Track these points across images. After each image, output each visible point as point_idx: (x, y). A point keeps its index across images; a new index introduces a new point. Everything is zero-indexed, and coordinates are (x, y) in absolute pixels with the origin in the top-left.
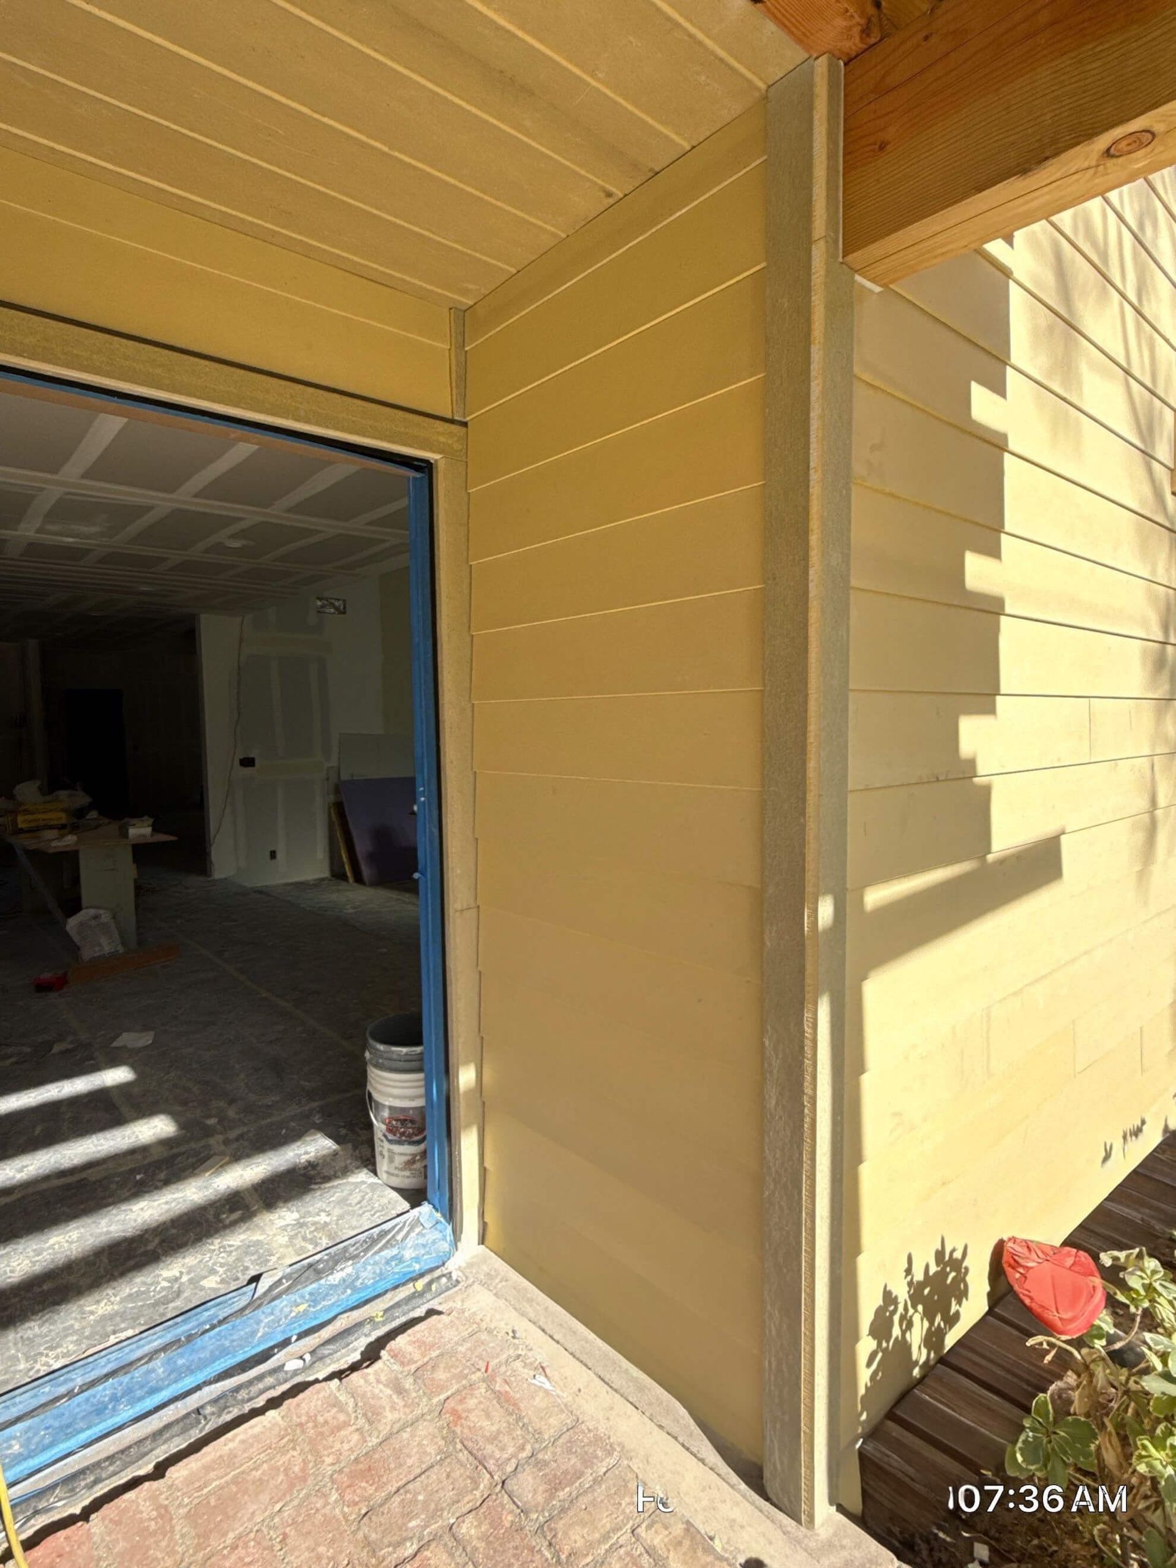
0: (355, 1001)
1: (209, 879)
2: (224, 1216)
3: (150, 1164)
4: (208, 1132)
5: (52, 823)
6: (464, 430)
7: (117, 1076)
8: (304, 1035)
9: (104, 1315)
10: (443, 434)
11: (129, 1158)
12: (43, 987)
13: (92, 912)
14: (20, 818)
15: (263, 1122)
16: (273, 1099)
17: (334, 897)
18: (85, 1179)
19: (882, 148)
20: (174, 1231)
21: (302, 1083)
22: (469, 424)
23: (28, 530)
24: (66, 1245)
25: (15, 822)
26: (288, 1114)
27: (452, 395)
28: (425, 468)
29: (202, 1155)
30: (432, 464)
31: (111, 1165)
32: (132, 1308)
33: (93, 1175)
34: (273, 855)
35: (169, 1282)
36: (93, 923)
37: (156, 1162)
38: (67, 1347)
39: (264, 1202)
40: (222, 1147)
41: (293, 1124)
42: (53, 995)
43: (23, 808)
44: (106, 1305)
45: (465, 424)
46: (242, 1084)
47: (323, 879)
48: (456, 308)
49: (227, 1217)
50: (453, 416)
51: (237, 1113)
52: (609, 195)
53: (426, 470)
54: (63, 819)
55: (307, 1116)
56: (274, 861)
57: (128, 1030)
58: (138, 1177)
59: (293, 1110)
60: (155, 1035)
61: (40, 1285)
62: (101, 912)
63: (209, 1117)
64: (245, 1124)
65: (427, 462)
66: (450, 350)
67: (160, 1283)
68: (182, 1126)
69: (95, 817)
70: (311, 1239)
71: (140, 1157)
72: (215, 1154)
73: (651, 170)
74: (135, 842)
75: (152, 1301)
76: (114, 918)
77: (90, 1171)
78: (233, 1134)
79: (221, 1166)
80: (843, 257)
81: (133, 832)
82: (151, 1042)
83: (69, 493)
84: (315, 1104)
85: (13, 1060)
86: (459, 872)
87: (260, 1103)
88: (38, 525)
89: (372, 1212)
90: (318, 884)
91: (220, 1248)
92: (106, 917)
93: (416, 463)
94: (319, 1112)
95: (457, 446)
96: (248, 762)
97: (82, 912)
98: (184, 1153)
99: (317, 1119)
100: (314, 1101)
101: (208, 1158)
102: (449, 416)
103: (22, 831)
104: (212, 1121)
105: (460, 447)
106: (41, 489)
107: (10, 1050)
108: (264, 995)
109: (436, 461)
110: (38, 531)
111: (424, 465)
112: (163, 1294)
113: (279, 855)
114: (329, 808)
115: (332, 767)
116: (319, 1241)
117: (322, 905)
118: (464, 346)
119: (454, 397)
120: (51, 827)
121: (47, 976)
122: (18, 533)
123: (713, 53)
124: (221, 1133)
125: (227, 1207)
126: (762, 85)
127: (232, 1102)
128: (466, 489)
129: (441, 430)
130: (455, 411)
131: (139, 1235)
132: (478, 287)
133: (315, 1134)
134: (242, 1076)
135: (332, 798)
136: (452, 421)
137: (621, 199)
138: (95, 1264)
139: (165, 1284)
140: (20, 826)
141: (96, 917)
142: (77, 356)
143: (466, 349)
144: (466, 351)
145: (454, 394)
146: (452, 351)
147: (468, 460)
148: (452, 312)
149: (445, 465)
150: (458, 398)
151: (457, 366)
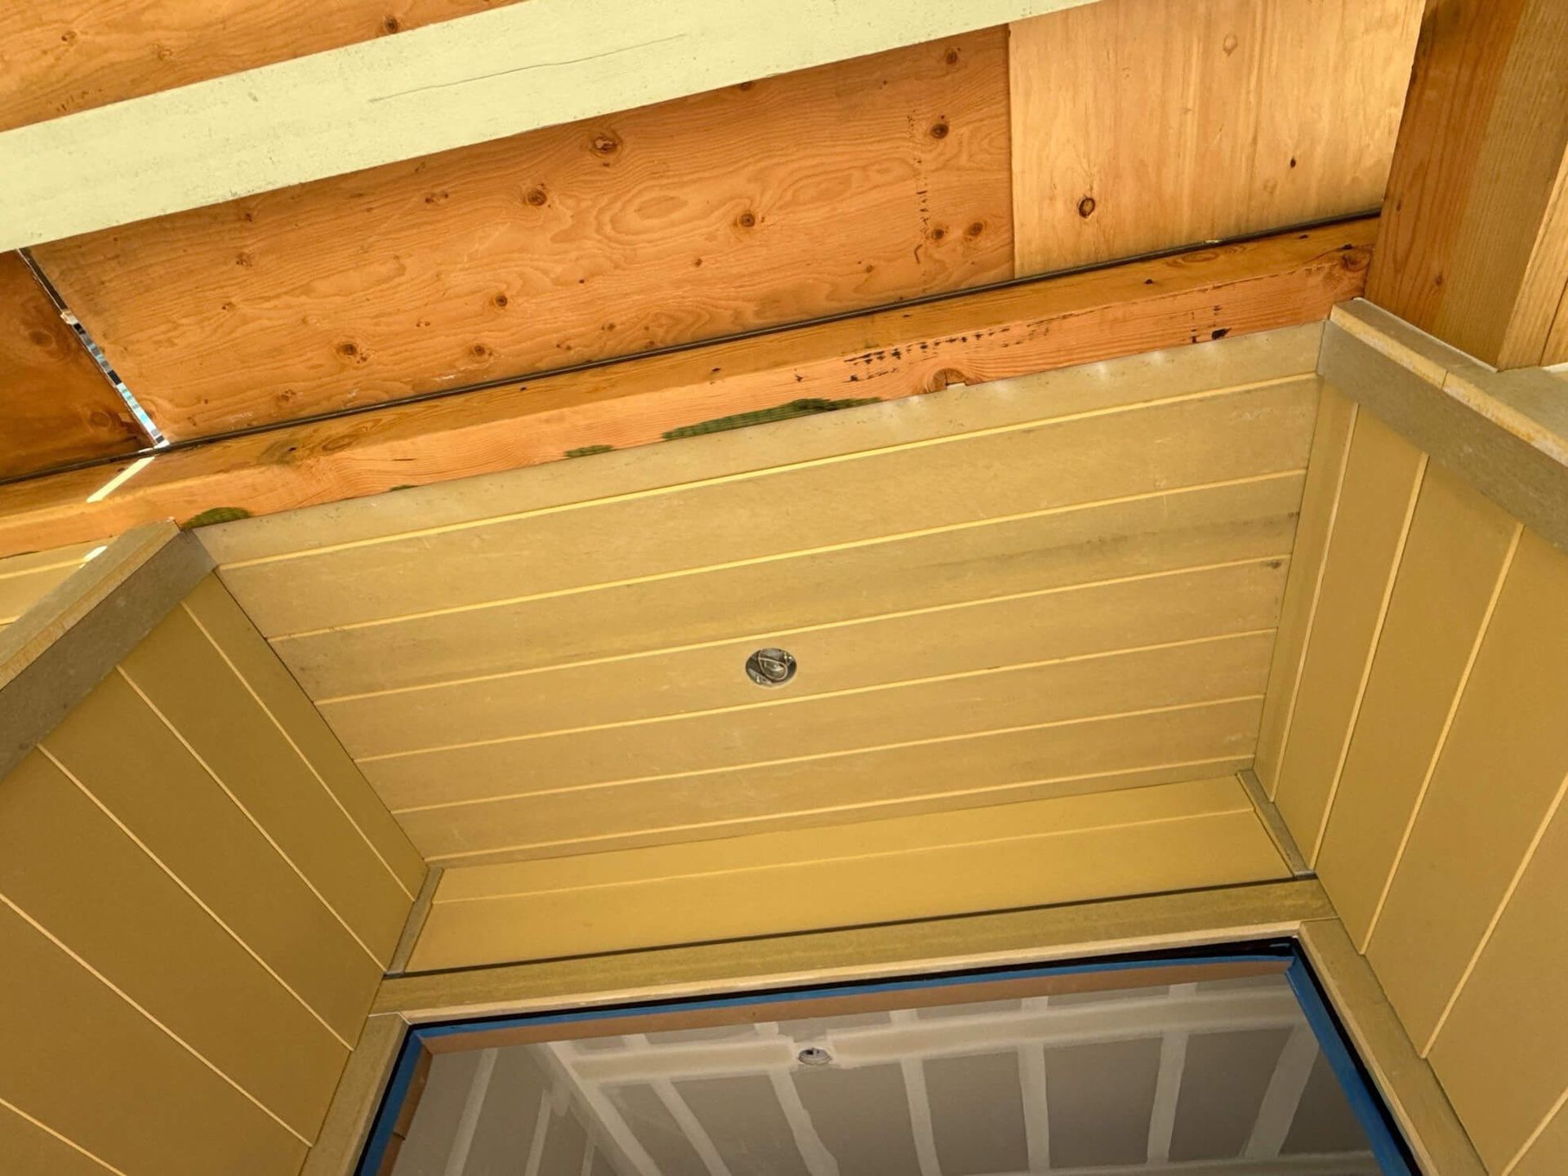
6: (1314, 882)
10: (1288, 897)
19: (1439, 281)
22: (1317, 872)
27: (1279, 852)
28: (1289, 947)
30: (1295, 939)
45: (1314, 877)
48: (1241, 771)
50: (1291, 872)
52: (1276, 565)
53: (1293, 949)
65: (1288, 939)
66: (1254, 810)
73: (1291, 515)
80: (1494, 365)
93: (1273, 946)
95: (1314, 904)
102: (1289, 875)
105: (1320, 903)
109: (1296, 932)
111: (1287, 945)
118: (1268, 799)
119: (1284, 853)
123: (1234, 394)
126: (1312, 376)
128: (1356, 951)
129: (1283, 894)
130: (1292, 867)
132: (1242, 735)
136: (1294, 879)
137: (1291, 559)
143: (1272, 800)
144: (1273, 803)
145: (1281, 850)
146: (1257, 811)
147: (1340, 916)
148: (1239, 775)
149: (1307, 930)
150: (1289, 852)
151: (1269, 818)
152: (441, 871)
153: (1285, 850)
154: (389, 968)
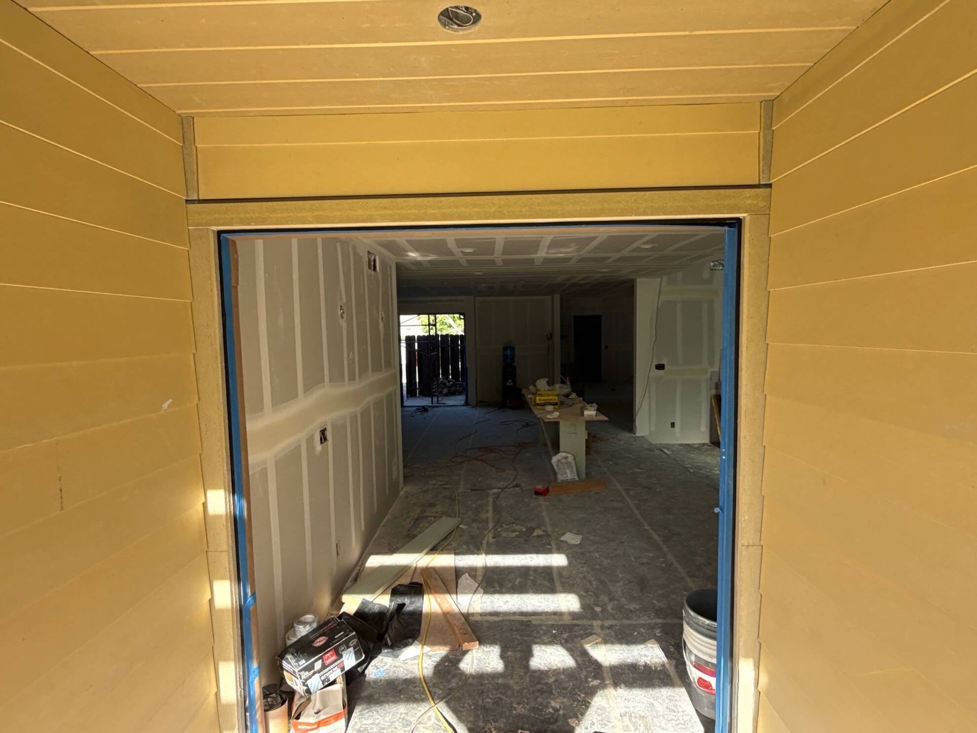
0: (703, 548)
1: (634, 436)
2: (590, 680)
3: (561, 625)
4: (595, 616)
5: (551, 401)
6: (768, 190)
7: (558, 560)
8: (663, 565)
9: (519, 714)
10: (750, 197)
11: (553, 616)
12: (538, 493)
13: (564, 454)
14: (538, 398)
15: (626, 622)
16: (635, 606)
17: (709, 459)
18: (530, 621)
20: (563, 677)
21: (655, 601)
22: (773, 185)
23: (542, 254)
24: (514, 659)
25: (535, 399)
26: (642, 622)
27: (759, 166)
29: (588, 631)
30: (741, 219)
31: (543, 617)
32: (533, 717)
33: (535, 621)
34: (673, 425)
35: (553, 710)
36: (564, 461)
37: (565, 625)
38: (500, 724)
39: (614, 681)
40: (599, 631)
41: (642, 630)
42: (541, 498)
43: (538, 393)
44: (522, 708)
45: (769, 186)
46: (620, 589)
47: (704, 444)
48: (765, 100)
49: (592, 681)
50: (759, 182)
51: (613, 609)
53: (737, 224)
54: (555, 399)
55: (652, 627)
56: (673, 429)
57: (571, 531)
58: (554, 632)
59: (644, 620)
60: (583, 538)
61: (498, 679)
62: (569, 455)
63: (597, 605)
64: (615, 619)
65: (737, 219)
66: (759, 133)
67: (549, 709)
68: (583, 606)
69: (574, 397)
70: (634, 723)
71: (557, 619)
72: (595, 634)
74: (587, 419)
75: (543, 718)
76: (574, 459)
77: (533, 617)
78: (607, 623)
79: (596, 643)
81: (586, 413)
82: (579, 543)
83: (555, 237)
84: (659, 621)
85: (517, 533)
86: (746, 517)
87: (627, 607)
88: (546, 251)
89: (677, 723)
90: (699, 448)
91: (583, 701)
92: (570, 459)
94: (660, 627)
95: (762, 204)
96: (660, 367)
97: (560, 454)
98: (579, 625)
99: (658, 632)
100: (659, 618)
101: (591, 634)
102: (756, 182)
103: (538, 405)
104: (598, 609)
105: (764, 203)
106: (542, 237)
107: (517, 528)
108: (646, 527)
109: (744, 217)
110: (546, 253)
111: (734, 222)
112: (549, 716)
113: (676, 425)
114: (711, 398)
115: (714, 372)
116: (638, 727)
117: (699, 464)
118: (771, 128)
119: (761, 168)
120: (550, 404)
121: (540, 487)
122: (538, 255)
124: (600, 620)
125: (593, 674)
127: (611, 600)
128: (768, 235)
129: (748, 195)
130: (761, 178)
131: (546, 671)
132: (780, 83)
133: (654, 644)
134: (621, 583)
135: (713, 392)
136: (758, 186)
138: (523, 679)
139: (551, 710)
140: (538, 402)
141: (566, 458)
142: (514, 211)
143: (773, 129)
144: (773, 131)
145: (761, 165)
146: (761, 133)
147: (771, 213)
148: (763, 104)
149: (750, 220)
150: (764, 168)
151: (765, 143)
152: (192, 119)
153: (763, 167)
154: (187, 196)
